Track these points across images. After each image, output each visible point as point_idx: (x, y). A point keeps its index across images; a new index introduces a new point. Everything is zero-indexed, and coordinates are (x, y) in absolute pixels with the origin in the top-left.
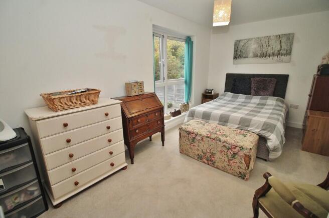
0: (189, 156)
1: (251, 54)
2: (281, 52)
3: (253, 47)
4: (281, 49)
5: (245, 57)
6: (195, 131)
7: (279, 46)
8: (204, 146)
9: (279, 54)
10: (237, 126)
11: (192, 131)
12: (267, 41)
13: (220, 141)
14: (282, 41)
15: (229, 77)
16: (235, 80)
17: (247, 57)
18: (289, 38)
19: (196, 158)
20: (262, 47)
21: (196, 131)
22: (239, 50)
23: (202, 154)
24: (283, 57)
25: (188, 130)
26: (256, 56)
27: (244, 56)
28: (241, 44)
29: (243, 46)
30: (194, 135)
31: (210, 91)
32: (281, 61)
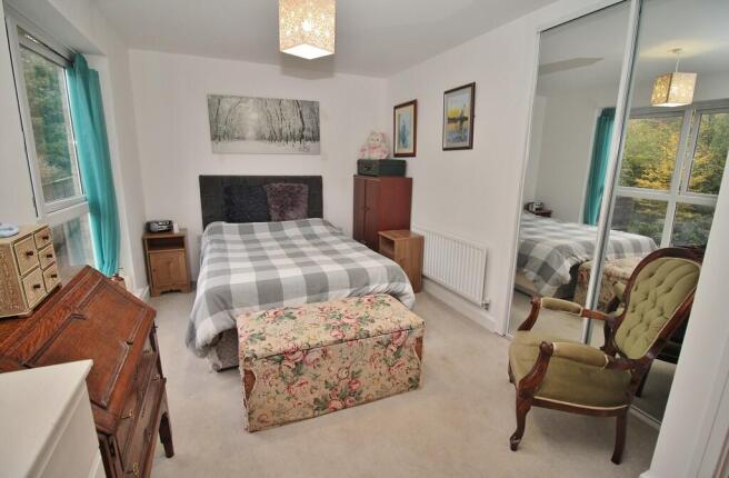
0: (290, 422)
1: (251, 133)
2: (305, 133)
3: (252, 118)
4: (303, 129)
5: (238, 138)
6: (298, 342)
7: (300, 123)
8: (331, 371)
9: (303, 137)
10: (348, 292)
11: (288, 346)
12: (278, 108)
13: (368, 336)
14: (304, 113)
15: (207, 183)
16: (228, 191)
17: (243, 139)
18: (313, 111)
19: (311, 413)
20: (270, 120)
21: (301, 341)
22: (222, 119)
23: (328, 391)
24: (309, 143)
25: (276, 349)
26: (261, 137)
27: (236, 135)
28: (226, 106)
29: (230, 111)
30: (298, 354)
31: (165, 227)
32: (306, 151)
